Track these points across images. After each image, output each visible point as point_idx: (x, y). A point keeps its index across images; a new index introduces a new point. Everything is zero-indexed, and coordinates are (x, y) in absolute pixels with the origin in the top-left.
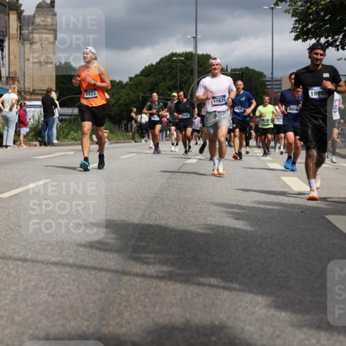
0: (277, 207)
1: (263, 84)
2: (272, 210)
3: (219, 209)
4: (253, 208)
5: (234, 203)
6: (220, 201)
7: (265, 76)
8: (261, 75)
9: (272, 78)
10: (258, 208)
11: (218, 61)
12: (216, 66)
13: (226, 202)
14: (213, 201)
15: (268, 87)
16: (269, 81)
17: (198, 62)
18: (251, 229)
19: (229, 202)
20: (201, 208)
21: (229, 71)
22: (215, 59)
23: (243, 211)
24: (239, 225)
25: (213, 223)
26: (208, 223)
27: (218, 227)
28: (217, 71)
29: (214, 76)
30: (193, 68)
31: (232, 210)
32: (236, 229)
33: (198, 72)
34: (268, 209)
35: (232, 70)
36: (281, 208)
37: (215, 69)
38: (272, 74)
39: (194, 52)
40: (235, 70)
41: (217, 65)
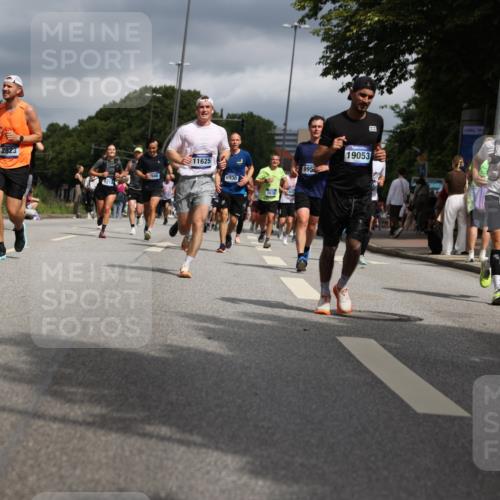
0: (269, 322)
1: (271, 139)
2: (263, 325)
3: (187, 322)
4: (236, 322)
5: (210, 314)
6: (189, 311)
7: (275, 127)
8: (269, 125)
9: (285, 130)
10: (242, 322)
11: (210, 101)
12: (206, 109)
13: (198, 312)
14: (179, 309)
15: (278, 143)
16: (280, 135)
17: (181, 102)
18: (230, 353)
19: (203, 313)
20: (161, 319)
21: (225, 117)
22: (206, 97)
23: (221, 327)
24: (213, 346)
25: (175, 343)
26: (169, 342)
27: (182, 349)
28: (206, 117)
29: (201, 124)
30: (172, 109)
31: (205, 324)
32: (208, 354)
33: (179, 117)
34: (257, 325)
35: (229, 116)
36: (276, 323)
37: (203, 113)
38: (285, 124)
39: (177, 87)
40: (234, 116)
41: (208, 107)
